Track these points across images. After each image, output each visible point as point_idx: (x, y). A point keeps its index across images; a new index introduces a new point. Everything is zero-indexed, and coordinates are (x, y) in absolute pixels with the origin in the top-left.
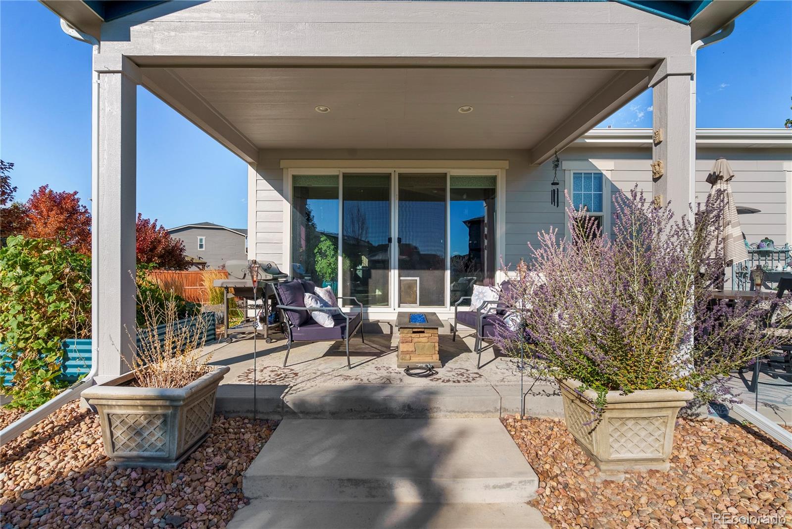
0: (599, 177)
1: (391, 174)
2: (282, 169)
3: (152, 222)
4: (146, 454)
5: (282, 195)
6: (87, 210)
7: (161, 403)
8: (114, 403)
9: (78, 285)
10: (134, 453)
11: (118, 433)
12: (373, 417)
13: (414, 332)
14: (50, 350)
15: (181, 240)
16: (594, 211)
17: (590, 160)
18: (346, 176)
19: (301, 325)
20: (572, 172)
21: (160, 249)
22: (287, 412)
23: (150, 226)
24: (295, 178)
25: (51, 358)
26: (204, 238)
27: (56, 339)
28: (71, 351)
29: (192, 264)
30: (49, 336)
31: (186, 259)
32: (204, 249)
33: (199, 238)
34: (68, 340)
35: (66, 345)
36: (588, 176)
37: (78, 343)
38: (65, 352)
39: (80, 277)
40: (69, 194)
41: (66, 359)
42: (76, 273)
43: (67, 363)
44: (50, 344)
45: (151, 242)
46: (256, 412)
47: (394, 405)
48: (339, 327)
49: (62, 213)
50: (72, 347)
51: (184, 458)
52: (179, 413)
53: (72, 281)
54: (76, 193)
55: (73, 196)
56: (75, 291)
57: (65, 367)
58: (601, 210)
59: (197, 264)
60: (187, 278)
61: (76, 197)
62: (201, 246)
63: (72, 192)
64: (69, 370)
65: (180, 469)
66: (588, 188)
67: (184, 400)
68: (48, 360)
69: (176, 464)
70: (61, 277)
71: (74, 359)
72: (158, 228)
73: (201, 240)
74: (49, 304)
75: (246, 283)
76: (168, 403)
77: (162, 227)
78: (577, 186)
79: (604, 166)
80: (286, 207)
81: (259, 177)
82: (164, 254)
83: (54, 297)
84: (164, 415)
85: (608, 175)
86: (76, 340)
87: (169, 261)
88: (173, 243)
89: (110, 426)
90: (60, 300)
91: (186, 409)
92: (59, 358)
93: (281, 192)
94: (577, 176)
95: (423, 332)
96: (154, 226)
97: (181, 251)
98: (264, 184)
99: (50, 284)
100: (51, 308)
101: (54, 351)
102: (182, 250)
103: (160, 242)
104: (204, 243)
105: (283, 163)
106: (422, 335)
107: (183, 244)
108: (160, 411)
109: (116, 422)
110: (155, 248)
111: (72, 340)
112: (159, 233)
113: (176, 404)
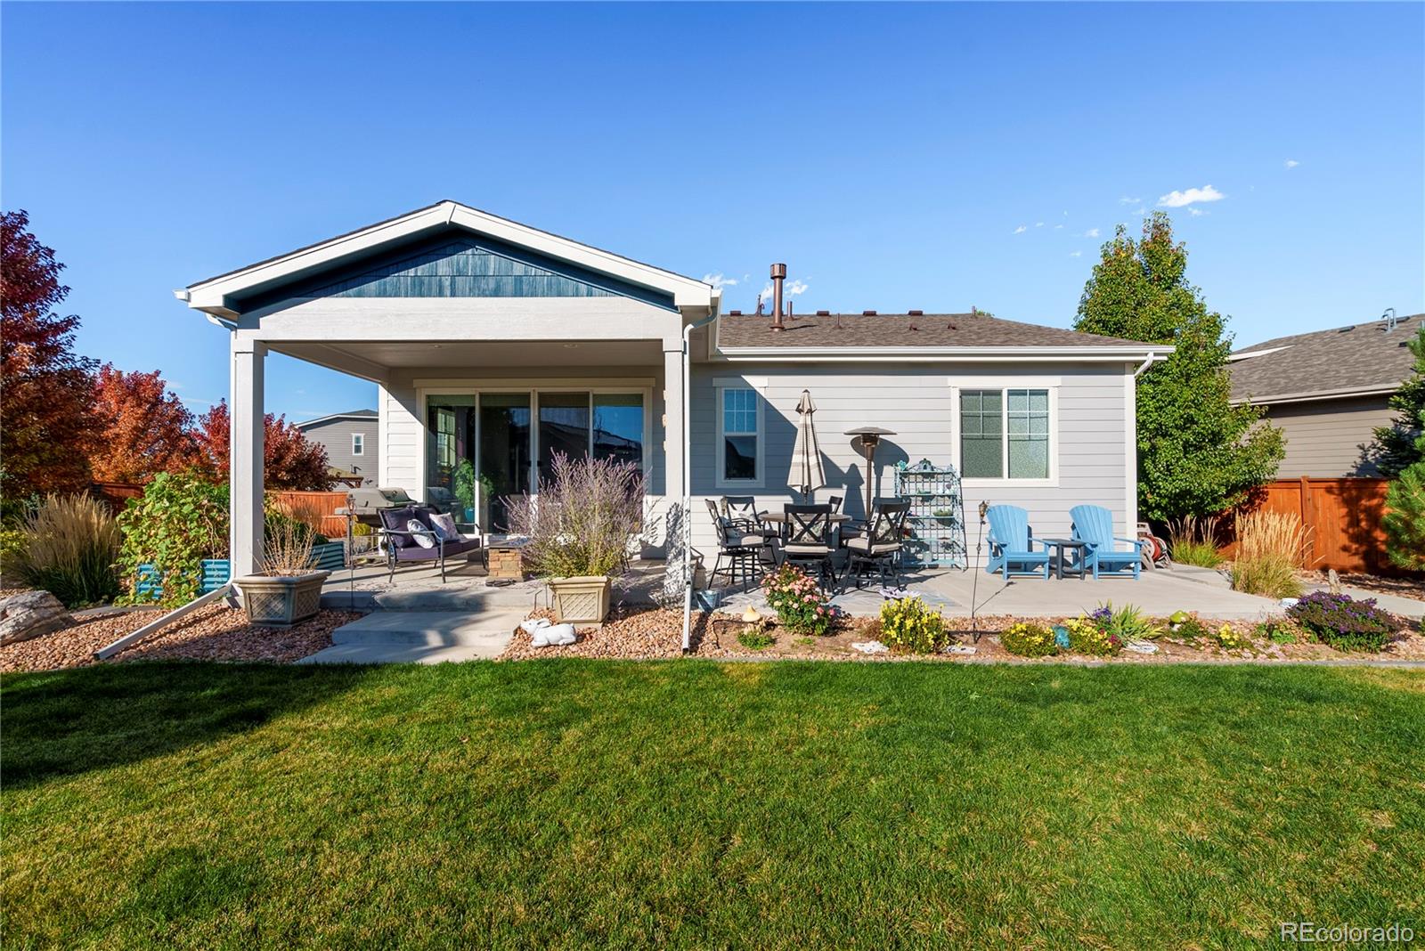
0: (753, 393)
1: (530, 393)
2: (415, 389)
3: (277, 418)
4: (272, 619)
5: (415, 416)
6: (177, 399)
7: (281, 586)
8: (252, 586)
9: (214, 513)
10: (265, 619)
11: (254, 606)
12: (441, 610)
13: (501, 552)
14: (191, 569)
15: (321, 445)
16: (748, 431)
17: (743, 377)
18: (482, 395)
19: (404, 547)
20: (723, 389)
21: (289, 459)
22: (377, 607)
23: (274, 424)
24: (428, 397)
25: (192, 575)
26: (362, 435)
27: (196, 558)
28: (210, 570)
29: (339, 479)
30: (190, 557)
31: (330, 473)
32: (362, 454)
33: (354, 435)
34: (205, 560)
35: (203, 564)
36: (741, 393)
37: (216, 563)
38: (203, 571)
39: (215, 507)
40: (148, 375)
41: (204, 576)
42: (212, 503)
43: (204, 580)
44: (191, 563)
45: (276, 449)
46: (353, 607)
47: (456, 601)
48: (436, 548)
49: (139, 405)
50: (208, 566)
51: (297, 623)
52: (293, 593)
53: (208, 511)
54: (158, 373)
55: (155, 378)
56: (212, 519)
57: (203, 584)
58: (755, 430)
59: (347, 481)
60: (328, 503)
61: (159, 379)
62: (358, 449)
63: (152, 373)
64: (207, 586)
65: (294, 628)
66: (741, 406)
67: (296, 584)
68: (190, 576)
69: (291, 626)
70: (200, 507)
71: (212, 576)
72: (286, 427)
73: (358, 439)
74: (191, 529)
75: (365, 511)
76: (286, 586)
77: (292, 426)
78: (729, 405)
79: (756, 382)
80: (419, 430)
81: (391, 397)
82: (296, 466)
83: (195, 524)
84: (284, 594)
85: (761, 392)
86: (213, 561)
87: (302, 477)
88: (309, 450)
89: (250, 600)
90: (199, 527)
91: (297, 592)
92: (198, 576)
93: (414, 413)
94: (729, 394)
95: (508, 552)
96: (280, 424)
97: (322, 461)
98: (396, 405)
99: (192, 513)
100: (192, 534)
101: (194, 569)
102: (322, 459)
103: (289, 448)
104: (362, 444)
105: (416, 383)
106: (507, 554)
107: (325, 450)
108: (281, 591)
109: (254, 598)
110: (281, 457)
111: (209, 560)
112: (288, 435)
113: (291, 586)
